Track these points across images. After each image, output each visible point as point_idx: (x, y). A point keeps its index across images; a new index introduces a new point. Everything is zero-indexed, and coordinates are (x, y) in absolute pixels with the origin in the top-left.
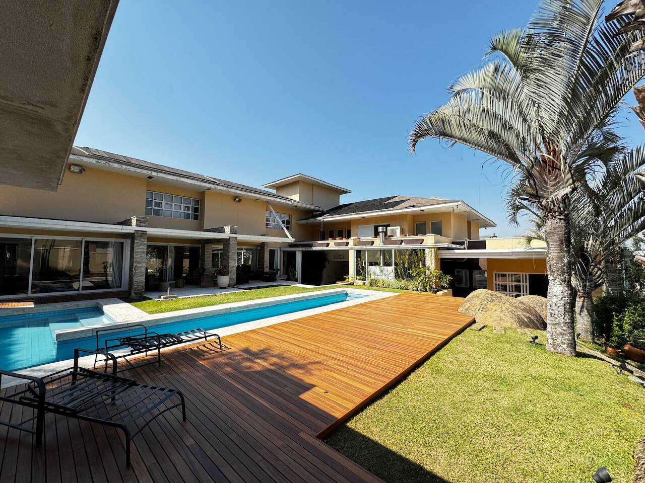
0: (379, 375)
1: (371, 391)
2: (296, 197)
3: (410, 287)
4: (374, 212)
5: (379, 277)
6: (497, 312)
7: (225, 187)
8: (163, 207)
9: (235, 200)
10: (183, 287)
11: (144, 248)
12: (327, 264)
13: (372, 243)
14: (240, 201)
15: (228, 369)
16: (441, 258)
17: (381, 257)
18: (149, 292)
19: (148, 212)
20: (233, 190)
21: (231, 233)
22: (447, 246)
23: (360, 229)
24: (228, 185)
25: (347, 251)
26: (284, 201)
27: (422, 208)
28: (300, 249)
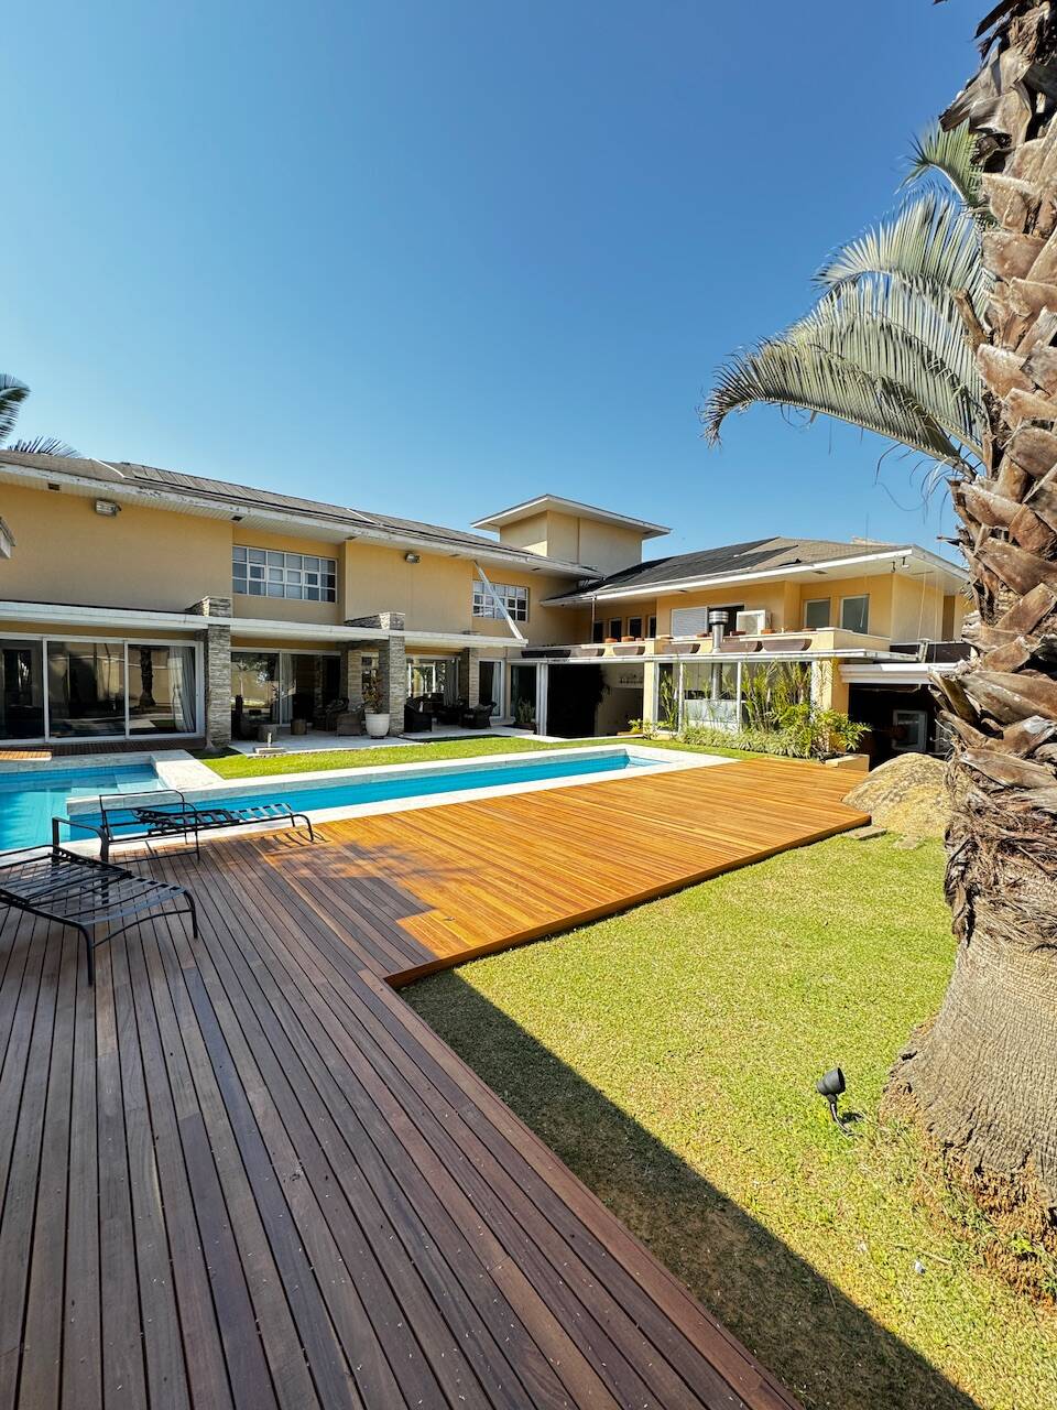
0: (567, 901)
1: (528, 924)
2: (540, 549)
3: (771, 747)
4: (709, 578)
5: (707, 724)
6: (923, 805)
7: (385, 530)
8: (267, 578)
9: (406, 558)
10: (305, 733)
11: (225, 658)
12: (604, 694)
13: (696, 648)
14: (416, 560)
15: (305, 872)
16: (851, 685)
17: (715, 680)
18: (239, 742)
19: (239, 589)
20: (398, 538)
21: (391, 629)
22: (862, 655)
23: (679, 615)
24: (391, 527)
25: (641, 666)
26: (510, 558)
27: (817, 566)
28: (545, 660)
